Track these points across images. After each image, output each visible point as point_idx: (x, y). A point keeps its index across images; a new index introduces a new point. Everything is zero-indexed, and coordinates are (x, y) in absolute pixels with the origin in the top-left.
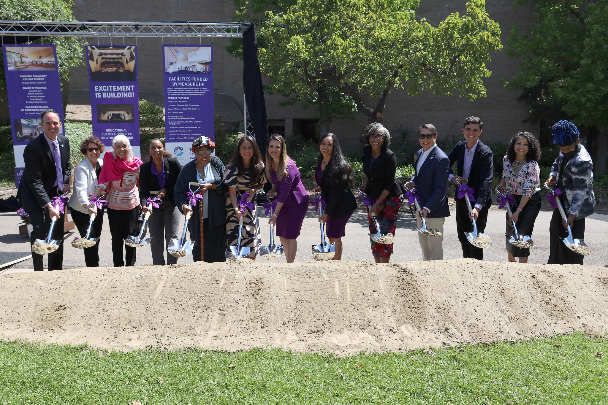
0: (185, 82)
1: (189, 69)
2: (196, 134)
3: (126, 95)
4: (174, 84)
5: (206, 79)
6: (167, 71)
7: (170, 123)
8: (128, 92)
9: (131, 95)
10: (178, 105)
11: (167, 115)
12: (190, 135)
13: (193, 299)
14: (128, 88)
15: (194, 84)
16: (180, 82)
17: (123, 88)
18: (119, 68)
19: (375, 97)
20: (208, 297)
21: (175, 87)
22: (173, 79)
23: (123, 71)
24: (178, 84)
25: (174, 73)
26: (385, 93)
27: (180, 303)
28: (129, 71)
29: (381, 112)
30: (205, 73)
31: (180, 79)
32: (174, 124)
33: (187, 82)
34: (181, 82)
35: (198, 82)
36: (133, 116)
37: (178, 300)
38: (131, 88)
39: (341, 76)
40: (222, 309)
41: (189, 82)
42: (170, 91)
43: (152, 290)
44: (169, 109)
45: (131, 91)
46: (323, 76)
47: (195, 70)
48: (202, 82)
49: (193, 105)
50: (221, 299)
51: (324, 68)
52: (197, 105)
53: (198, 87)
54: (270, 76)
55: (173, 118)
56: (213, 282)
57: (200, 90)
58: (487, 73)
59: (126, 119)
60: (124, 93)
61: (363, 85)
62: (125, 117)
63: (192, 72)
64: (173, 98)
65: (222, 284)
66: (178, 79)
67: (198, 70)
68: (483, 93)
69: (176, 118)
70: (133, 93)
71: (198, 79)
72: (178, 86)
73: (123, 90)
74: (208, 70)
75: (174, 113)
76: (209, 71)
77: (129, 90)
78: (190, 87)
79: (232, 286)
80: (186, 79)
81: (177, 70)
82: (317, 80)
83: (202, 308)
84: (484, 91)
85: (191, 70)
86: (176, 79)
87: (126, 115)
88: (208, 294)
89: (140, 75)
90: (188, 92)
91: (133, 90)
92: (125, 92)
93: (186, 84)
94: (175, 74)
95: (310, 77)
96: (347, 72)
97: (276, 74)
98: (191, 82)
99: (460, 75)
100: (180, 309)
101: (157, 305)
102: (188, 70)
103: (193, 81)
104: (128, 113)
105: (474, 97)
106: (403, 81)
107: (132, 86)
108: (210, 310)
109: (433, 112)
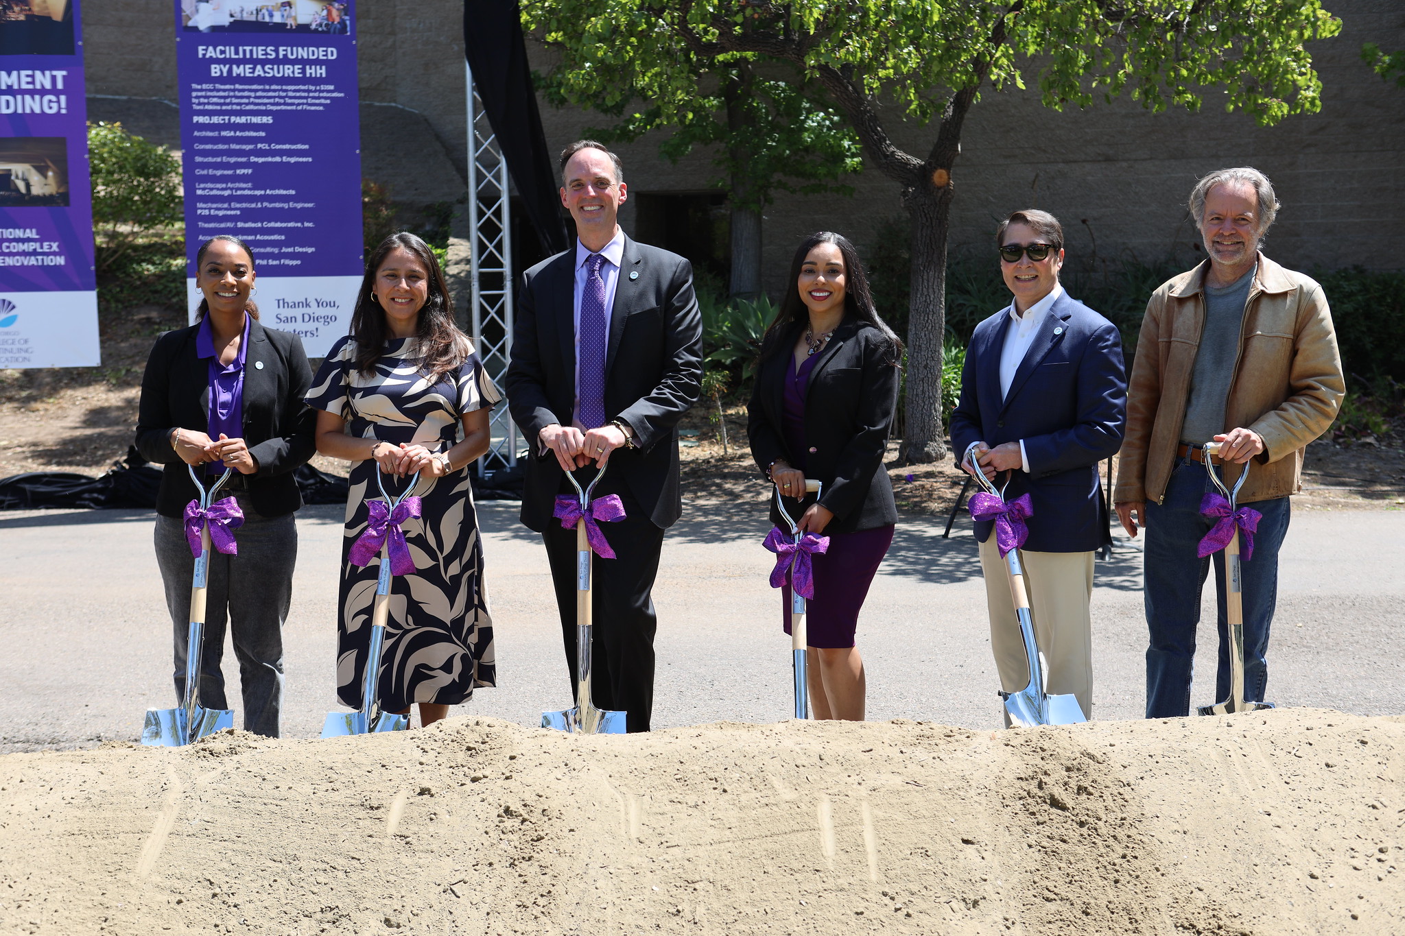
0: (255, 62)
1: (271, 16)
2: (298, 249)
3: (33, 105)
4: (215, 70)
5: (332, 53)
6: (190, 24)
7: (203, 209)
8: (43, 92)
9: (55, 106)
10: (233, 146)
11: (190, 181)
12: (276, 250)
13: (283, 882)
14: (43, 79)
15: (288, 71)
16: (238, 62)
17: (24, 79)
18: (11, 8)
19: (924, 113)
20: (341, 875)
21: (221, 80)
22: (211, 53)
23: (22, 18)
24: (230, 71)
25: (215, 29)
26: (962, 102)
27: (231, 901)
28: (46, 20)
29: (947, 166)
30: (328, 32)
31: (237, 53)
32: (221, 213)
33: (263, 62)
34: (244, 61)
35: (304, 62)
36: (63, 178)
37: (225, 888)
38: (54, 78)
39: (807, 43)
40: (394, 920)
41: (272, 62)
42: (201, 95)
43: (123, 850)
44: (198, 159)
45: (54, 91)
46: (742, 43)
47: (290, 22)
48: (317, 62)
49: (287, 147)
50: (392, 878)
52: (299, 147)
53: (304, 80)
54: (556, 42)
55: (214, 192)
56: (362, 813)
57: (309, 91)
58: (1324, 23)
59: (35, 191)
60: (27, 97)
61: (882, 73)
62: (28, 186)
63: (281, 27)
64: (216, 120)
65: (393, 821)
66: (230, 52)
67: (303, 19)
68: (1310, 94)
69: (227, 193)
70: (63, 98)
71: (302, 53)
72: (230, 79)
73: (24, 86)
74: (337, 20)
75: (219, 173)
76: (343, 22)
77: (48, 86)
78: (273, 80)
79: (432, 828)
80: (259, 52)
81: (225, 21)
82: (721, 57)
83: (319, 916)
84: (1310, 88)
85: (277, 18)
86: (222, 52)
87: (35, 178)
88: (341, 862)
89: (92, 36)
90: (272, 99)
91: (60, 86)
92: (32, 93)
93: (259, 71)
94: (218, 35)
95: (694, 42)
96: (827, 27)
97: (576, 35)
98: (277, 61)
99: (1229, 32)
100: (232, 922)
101: (144, 909)
102: (267, 19)
103: (286, 61)
104: (42, 171)
105: (1279, 109)
106: (1020, 61)
107: (60, 74)
108: (350, 926)
109: (1125, 164)
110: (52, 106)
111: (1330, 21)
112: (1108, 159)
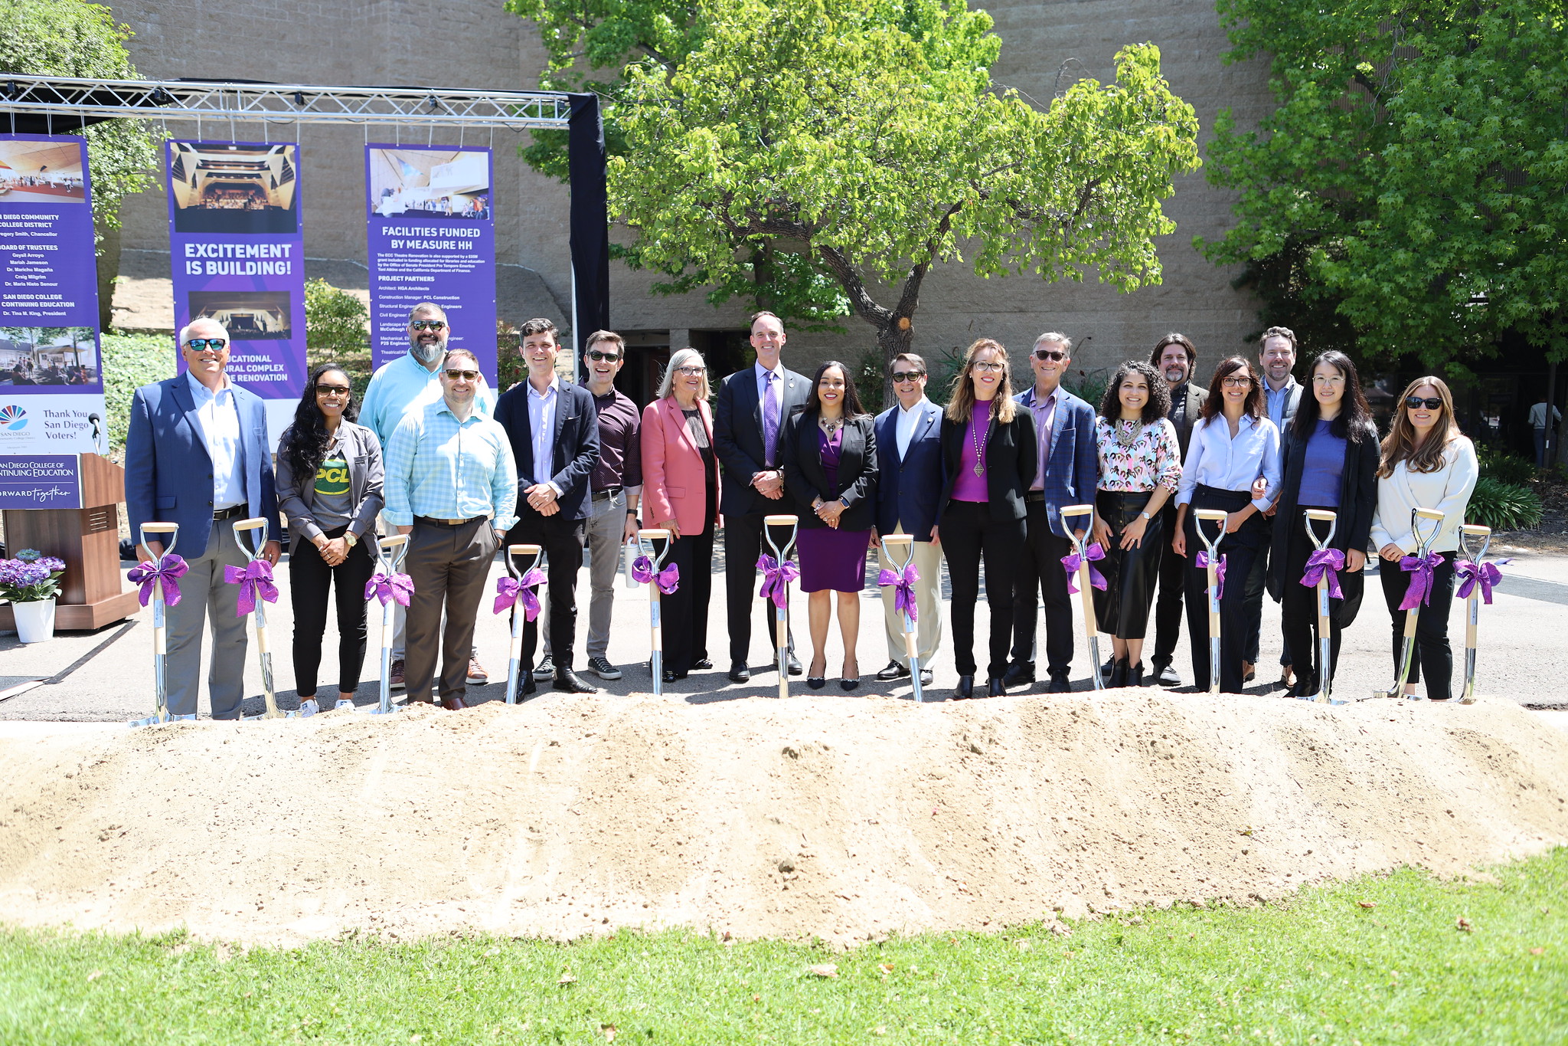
0: (422, 238)
1: (434, 206)
3: (268, 268)
4: (394, 244)
5: (477, 233)
6: (377, 211)
7: (385, 341)
8: (275, 259)
9: (283, 269)
10: (406, 297)
11: (376, 321)
13: (460, 803)
14: (275, 251)
15: (446, 245)
16: (411, 239)
17: (263, 251)
18: (254, 201)
19: (893, 278)
20: (499, 798)
21: (398, 250)
22: (391, 231)
23: (262, 208)
24: (405, 244)
25: (395, 215)
26: (919, 270)
27: (426, 815)
28: (278, 209)
29: (909, 316)
30: (474, 218)
31: (410, 232)
32: (397, 344)
33: (429, 239)
34: (415, 238)
35: (457, 239)
36: (288, 320)
38: (283, 250)
39: (810, 230)
40: (535, 828)
41: (435, 239)
42: (384, 261)
43: (353, 782)
44: (382, 306)
45: (283, 259)
46: (766, 227)
47: (448, 211)
48: (466, 239)
49: (445, 298)
50: (533, 800)
51: (771, 207)
52: (453, 298)
53: (457, 251)
54: (635, 226)
55: (393, 329)
56: (512, 758)
57: (460, 259)
58: (1164, 224)
59: (270, 329)
60: (265, 263)
61: (864, 249)
62: (265, 325)
63: (441, 215)
64: (394, 278)
65: (533, 764)
66: (405, 231)
67: (455, 210)
68: (1154, 272)
70: (289, 263)
71: (456, 232)
72: (405, 250)
73: (263, 256)
74: (480, 209)
75: (396, 316)
76: (484, 211)
77: (279, 255)
78: (435, 252)
79: (559, 767)
80: (426, 232)
81: (402, 210)
82: (751, 237)
83: (485, 825)
84: (1154, 268)
85: (439, 209)
86: (399, 231)
87: (269, 320)
88: (500, 790)
89: (309, 220)
90: (433, 264)
91: (287, 255)
92: (268, 260)
93: (425, 245)
94: (396, 219)
95: (730, 226)
96: (824, 220)
97: (650, 221)
98: (438, 238)
99: (1100, 229)
100: (428, 829)
101: (369, 821)
102: (431, 209)
103: (444, 238)
104: (274, 314)
105: (1134, 282)
106: (961, 243)
107: (287, 247)
108: (506, 831)
109: (1033, 315)
110: (281, 269)
111: (1168, 223)
112: (1021, 311)
